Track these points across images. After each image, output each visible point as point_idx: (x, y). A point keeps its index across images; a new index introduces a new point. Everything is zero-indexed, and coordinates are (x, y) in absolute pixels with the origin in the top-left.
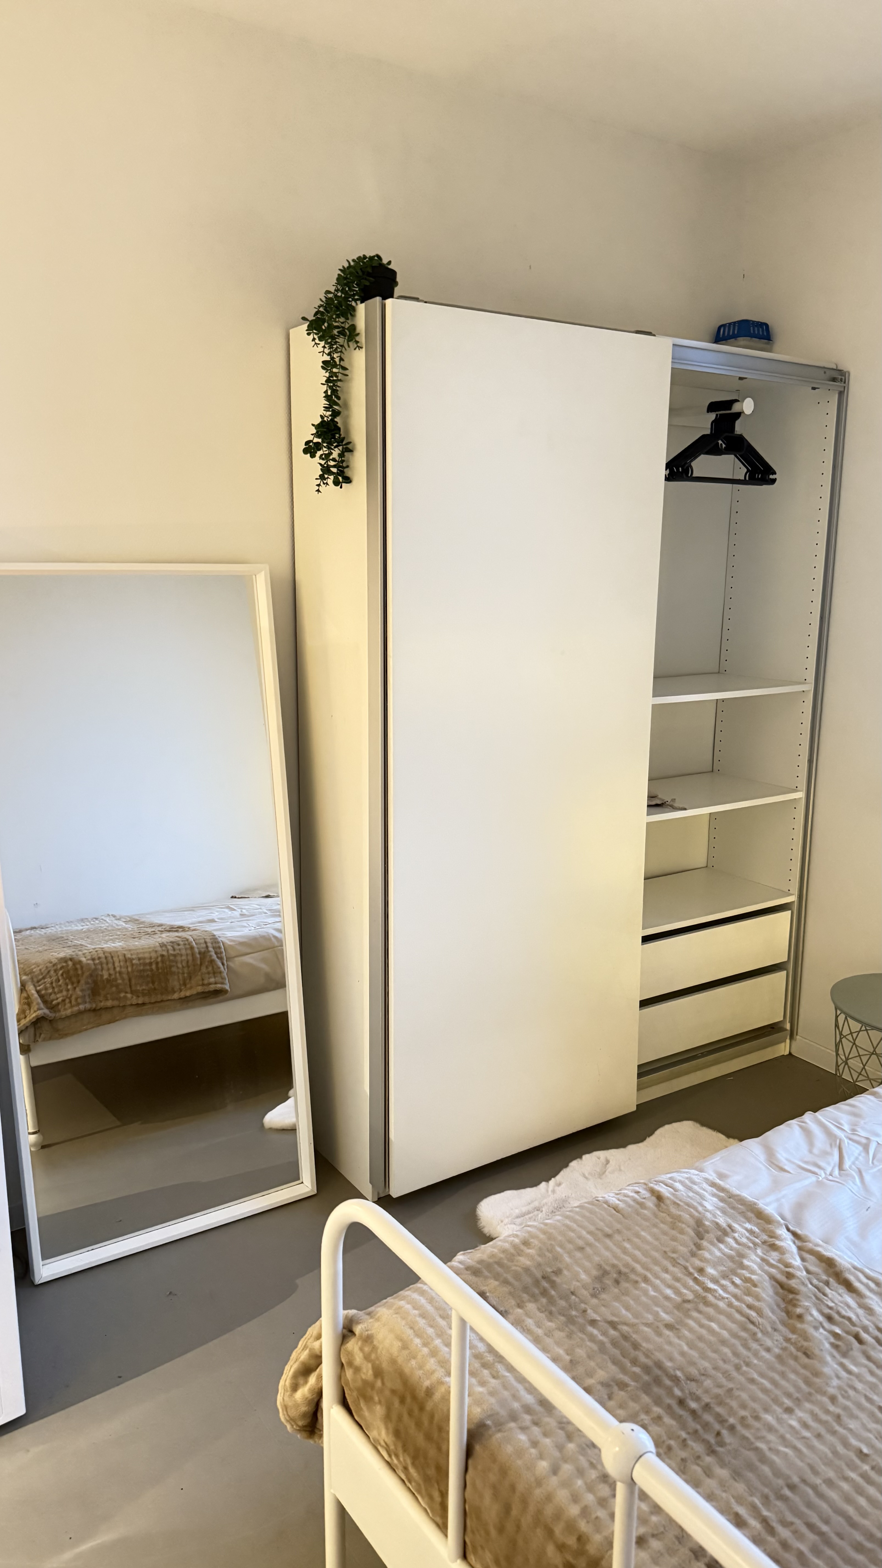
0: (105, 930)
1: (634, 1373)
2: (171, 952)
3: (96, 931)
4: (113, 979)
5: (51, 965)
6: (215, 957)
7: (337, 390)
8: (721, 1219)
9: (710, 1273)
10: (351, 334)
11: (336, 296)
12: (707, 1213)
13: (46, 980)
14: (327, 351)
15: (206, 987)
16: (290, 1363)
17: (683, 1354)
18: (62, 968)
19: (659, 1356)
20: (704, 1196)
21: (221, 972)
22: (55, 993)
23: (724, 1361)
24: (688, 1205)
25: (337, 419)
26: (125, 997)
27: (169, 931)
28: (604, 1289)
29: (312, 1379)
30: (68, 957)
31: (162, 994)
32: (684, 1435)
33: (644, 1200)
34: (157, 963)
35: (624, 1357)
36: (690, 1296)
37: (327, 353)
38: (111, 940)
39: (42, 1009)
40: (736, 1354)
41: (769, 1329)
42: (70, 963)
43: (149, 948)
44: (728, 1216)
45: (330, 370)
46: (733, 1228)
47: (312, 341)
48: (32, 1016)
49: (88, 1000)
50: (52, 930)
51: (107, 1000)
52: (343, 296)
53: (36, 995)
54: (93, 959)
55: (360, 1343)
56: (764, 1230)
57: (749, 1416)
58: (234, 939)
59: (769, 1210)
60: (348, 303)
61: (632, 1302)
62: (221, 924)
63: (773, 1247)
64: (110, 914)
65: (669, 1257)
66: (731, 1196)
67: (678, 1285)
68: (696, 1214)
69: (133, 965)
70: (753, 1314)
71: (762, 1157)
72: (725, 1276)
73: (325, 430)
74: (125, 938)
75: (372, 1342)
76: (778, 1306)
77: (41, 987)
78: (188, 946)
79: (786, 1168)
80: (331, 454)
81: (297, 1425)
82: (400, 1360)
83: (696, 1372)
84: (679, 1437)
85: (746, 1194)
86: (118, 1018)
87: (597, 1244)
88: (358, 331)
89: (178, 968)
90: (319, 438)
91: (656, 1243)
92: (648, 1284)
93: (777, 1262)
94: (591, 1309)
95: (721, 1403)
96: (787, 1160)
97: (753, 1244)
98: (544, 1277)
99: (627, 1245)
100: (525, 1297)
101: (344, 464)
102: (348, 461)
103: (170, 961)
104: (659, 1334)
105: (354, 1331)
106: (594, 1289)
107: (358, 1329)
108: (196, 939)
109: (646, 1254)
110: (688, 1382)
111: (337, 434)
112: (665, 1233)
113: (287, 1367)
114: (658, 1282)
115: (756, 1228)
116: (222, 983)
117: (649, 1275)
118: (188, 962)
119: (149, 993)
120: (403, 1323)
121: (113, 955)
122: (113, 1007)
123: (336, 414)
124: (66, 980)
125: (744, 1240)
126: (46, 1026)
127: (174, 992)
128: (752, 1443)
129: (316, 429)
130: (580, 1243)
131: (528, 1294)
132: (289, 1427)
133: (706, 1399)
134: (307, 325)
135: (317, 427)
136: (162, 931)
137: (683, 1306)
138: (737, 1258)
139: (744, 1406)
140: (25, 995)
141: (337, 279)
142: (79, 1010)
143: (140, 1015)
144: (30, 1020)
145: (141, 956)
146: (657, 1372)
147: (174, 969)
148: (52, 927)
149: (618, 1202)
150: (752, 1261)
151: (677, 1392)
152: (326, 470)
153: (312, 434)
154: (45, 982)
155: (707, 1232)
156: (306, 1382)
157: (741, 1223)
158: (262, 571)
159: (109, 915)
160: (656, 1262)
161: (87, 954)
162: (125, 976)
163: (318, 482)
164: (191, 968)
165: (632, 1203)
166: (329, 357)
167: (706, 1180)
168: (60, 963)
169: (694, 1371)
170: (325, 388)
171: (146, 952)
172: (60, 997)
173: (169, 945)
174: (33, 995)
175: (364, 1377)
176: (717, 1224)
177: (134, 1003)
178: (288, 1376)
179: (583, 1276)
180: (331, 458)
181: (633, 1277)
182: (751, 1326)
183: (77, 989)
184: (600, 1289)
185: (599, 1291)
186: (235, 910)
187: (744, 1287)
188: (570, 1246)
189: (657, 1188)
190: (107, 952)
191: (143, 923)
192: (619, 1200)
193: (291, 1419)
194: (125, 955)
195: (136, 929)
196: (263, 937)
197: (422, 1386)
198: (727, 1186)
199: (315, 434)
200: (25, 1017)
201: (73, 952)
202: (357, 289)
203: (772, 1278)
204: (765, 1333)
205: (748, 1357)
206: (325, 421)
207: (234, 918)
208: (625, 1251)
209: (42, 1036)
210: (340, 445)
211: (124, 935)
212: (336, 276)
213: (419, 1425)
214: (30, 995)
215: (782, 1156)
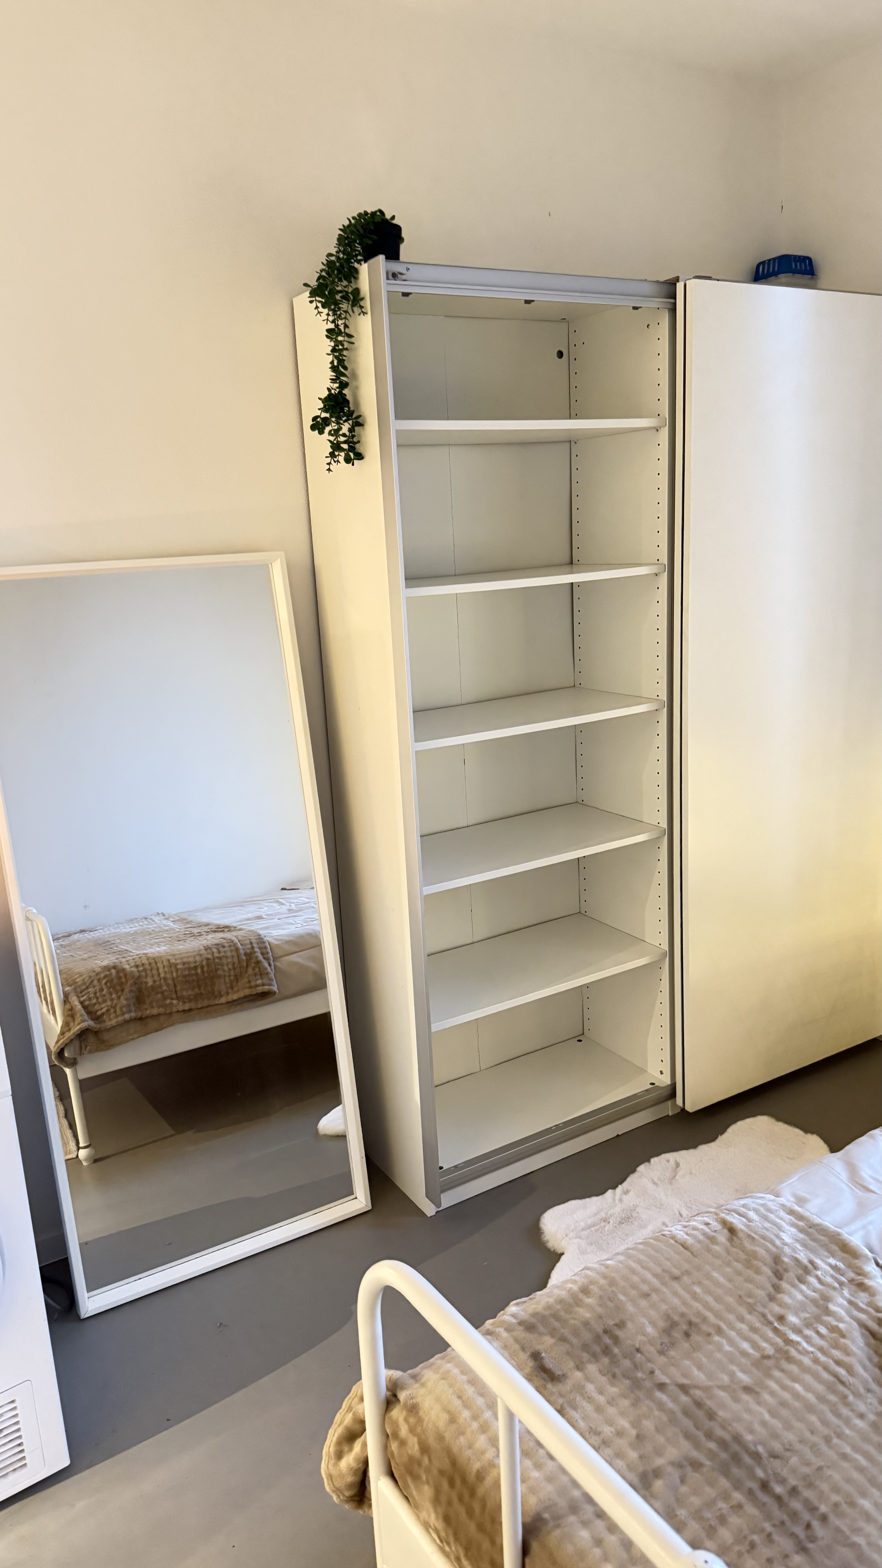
0: (153, 932)
1: (710, 1450)
2: (216, 955)
3: (144, 933)
4: (158, 985)
5: (94, 974)
6: (261, 957)
7: (344, 360)
8: (802, 1254)
9: (791, 1322)
10: (355, 298)
11: (338, 258)
12: (786, 1247)
13: (89, 990)
14: (331, 318)
15: (253, 990)
16: (334, 1426)
17: (764, 1424)
18: (106, 976)
19: (739, 1428)
20: (781, 1227)
21: (268, 974)
22: (99, 1003)
23: (812, 1433)
24: (764, 1237)
25: (345, 391)
26: (171, 1004)
27: (215, 932)
28: (673, 1344)
29: (357, 1446)
30: (111, 964)
31: (209, 999)
32: (768, 1527)
33: (714, 1234)
34: (202, 967)
35: (697, 1429)
36: (770, 1350)
37: (331, 320)
38: (156, 943)
39: (87, 1021)
40: (825, 1423)
41: (862, 1390)
42: (113, 971)
43: (193, 952)
44: (809, 1250)
45: (335, 338)
46: (815, 1265)
47: (315, 309)
48: (76, 1029)
49: (133, 1009)
50: (99, 933)
51: (153, 1007)
52: (345, 257)
53: (79, 1007)
54: (137, 966)
55: (404, 1413)
56: (849, 1266)
57: (842, 1501)
58: (280, 938)
59: (854, 1240)
60: (351, 264)
61: (704, 1360)
62: (269, 921)
63: (862, 1286)
64: (160, 913)
65: (745, 1302)
66: (812, 1226)
67: (756, 1337)
68: (774, 1249)
69: (177, 970)
70: (842, 1372)
71: (844, 1175)
72: (808, 1325)
73: (333, 403)
74: (170, 941)
75: (417, 1413)
76: (870, 1360)
77: (85, 997)
78: (233, 948)
79: (872, 1187)
80: (340, 429)
81: (344, 1495)
82: (447, 1435)
83: (780, 1446)
84: (763, 1530)
85: (828, 1222)
86: (165, 1026)
87: (665, 1290)
88: (362, 295)
89: (224, 971)
90: (327, 413)
91: (729, 1285)
92: (723, 1337)
93: (866, 1305)
94: (660, 1369)
95: (810, 1485)
96: (871, 1177)
97: (838, 1283)
98: (606, 1332)
99: (698, 1290)
100: (586, 1356)
101: (355, 440)
102: (359, 435)
103: (216, 964)
104: (737, 1400)
105: (398, 1397)
106: (662, 1345)
107: (402, 1396)
108: (241, 941)
109: (718, 1299)
110: (772, 1459)
111: (346, 407)
112: (739, 1273)
113: (331, 1431)
114: (733, 1334)
115: (841, 1264)
116: (270, 985)
117: (724, 1326)
118: (234, 964)
119: (197, 997)
120: (451, 1391)
121: (157, 961)
122: (159, 1015)
123: (343, 385)
124: (110, 989)
125: (829, 1280)
126: (91, 1039)
127: (221, 996)
128: (847, 1538)
129: (323, 402)
130: (645, 1288)
131: (588, 1352)
132: (335, 1498)
133: (793, 1482)
134: (308, 292)
135: (324, 401)
136: (208, 932)
137: (762, 1362)
138: (821, 1302)
139: (836, 1489)
140: (68, 1006)
141: (338, 240)
142: (124, 1020)
143: (186, 1021)
144: (74, 1033)
145: (185, 960)
146: (736, 1448)
147: (220, 972)
148: (101, 929)
149: (686, 1237)
150: (839, 1305)
151: (760, 1473)
152: (336, 447)
153: (319, 409)
154: (89, 992)
155: (786, 1270)
156: (351, 1450)
157: (824, 1258)
158: (278, 559)
159: (158, 914)
160: (730, 1310)
161: (131, 961)
162: (170, 982)
163: (329, 460)
164: (237, 970)
165: (701, 1237)
166: (333, 324)
167: (783, 1206)
168: (103, 972)
169: (777, 1447)
170: (331, 358)
171: (191, 956)
172: (105, 1007)
173: (214, 948)
174: (76, 1006)
175: (410, 1452)
176: (797, 1260)
177: (180, 1010)
178: (332, 1441)
179: (649, 1329)
180: (341, 433)
181: (705, 1328)
182: (841, 1388)
183: (122, 998)
184: (668, 1344)
185: (668, 1347)
186: (283, 904)
187: (831, 1339)
188: (633, 1293)
189: (729, 1218)
190: (151, 958)
191: (191, 922)
192: (687, 1234)
193: (337, 1489)
194: (169, 960)
195: (182, 931)
196: (309, 935)
197: (472, 1468)
198: (807, 1214)
199: (322, 408)
200: (69, 1030)
201: (117, 959)
202: (359, 249)
203: (862, 1325)
204: (857, 1395)
205: (839, 1427)
206: (333, 394)
207: (280, 914)
208: (695, 1296)
209: (88, 1048)
210: (350, 419)
211: (170, 937)
212: (337, 236)
213: (470, 1513)
214: (73, 1006)
215: (866, 1173)
